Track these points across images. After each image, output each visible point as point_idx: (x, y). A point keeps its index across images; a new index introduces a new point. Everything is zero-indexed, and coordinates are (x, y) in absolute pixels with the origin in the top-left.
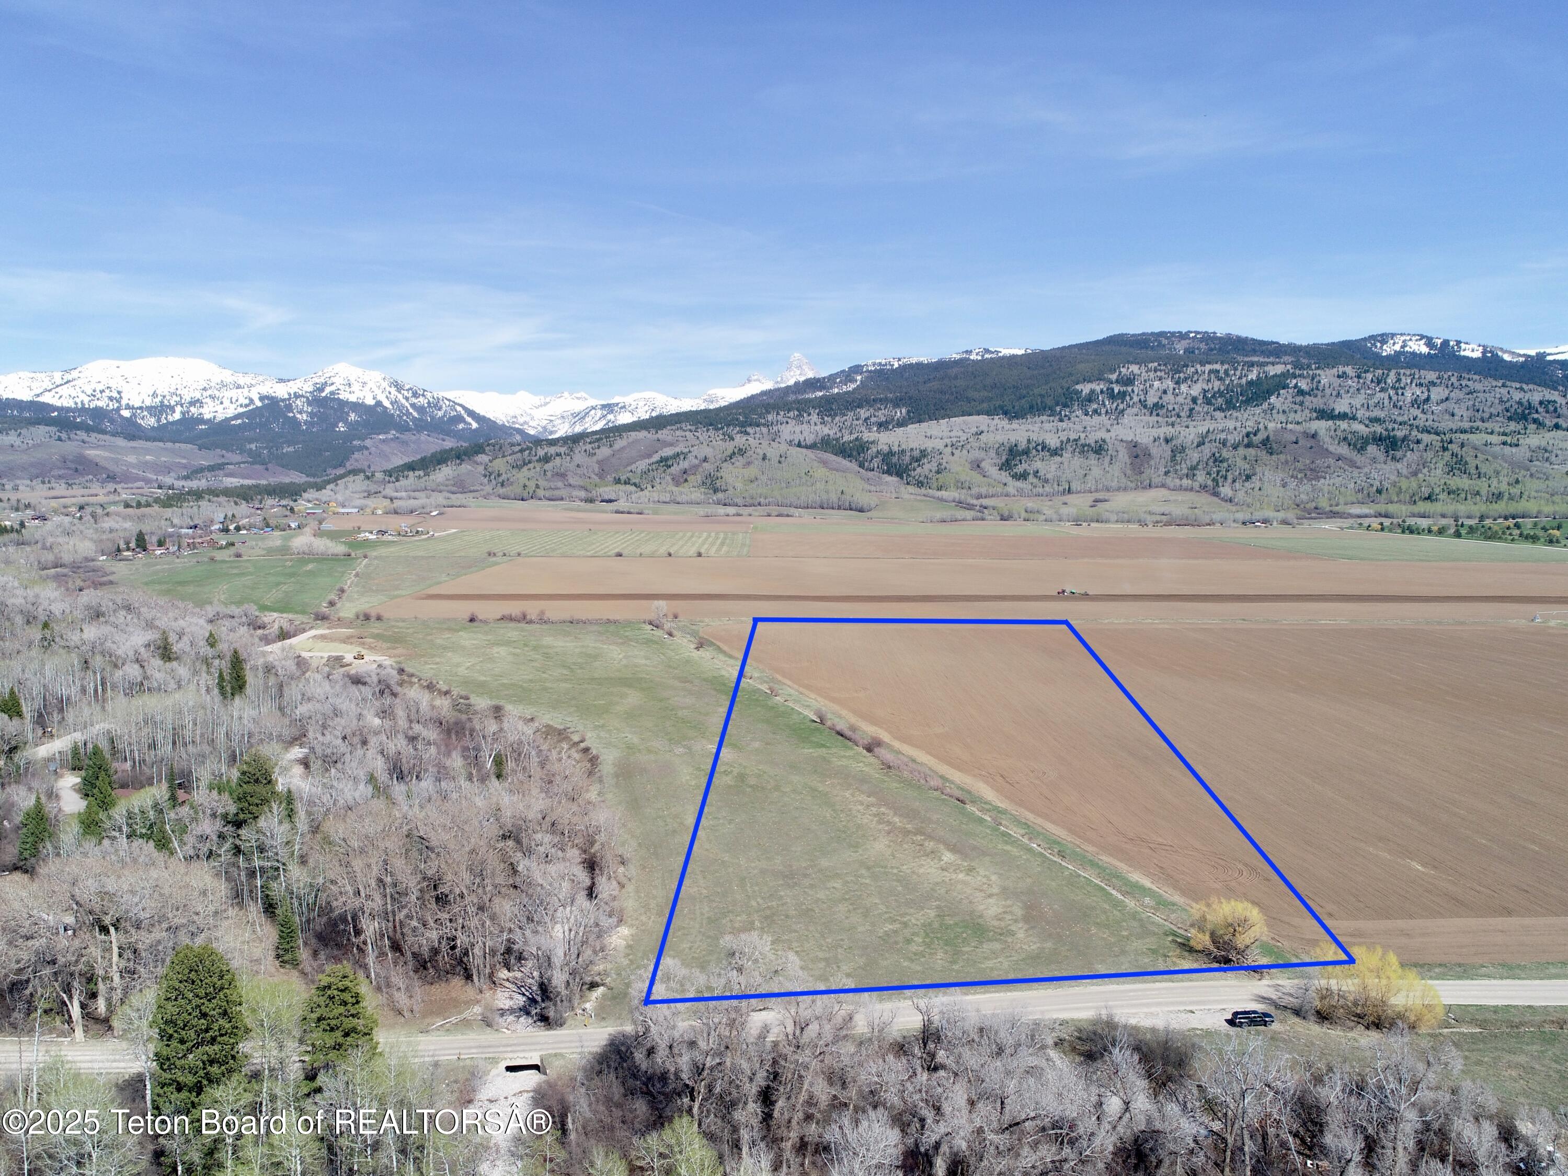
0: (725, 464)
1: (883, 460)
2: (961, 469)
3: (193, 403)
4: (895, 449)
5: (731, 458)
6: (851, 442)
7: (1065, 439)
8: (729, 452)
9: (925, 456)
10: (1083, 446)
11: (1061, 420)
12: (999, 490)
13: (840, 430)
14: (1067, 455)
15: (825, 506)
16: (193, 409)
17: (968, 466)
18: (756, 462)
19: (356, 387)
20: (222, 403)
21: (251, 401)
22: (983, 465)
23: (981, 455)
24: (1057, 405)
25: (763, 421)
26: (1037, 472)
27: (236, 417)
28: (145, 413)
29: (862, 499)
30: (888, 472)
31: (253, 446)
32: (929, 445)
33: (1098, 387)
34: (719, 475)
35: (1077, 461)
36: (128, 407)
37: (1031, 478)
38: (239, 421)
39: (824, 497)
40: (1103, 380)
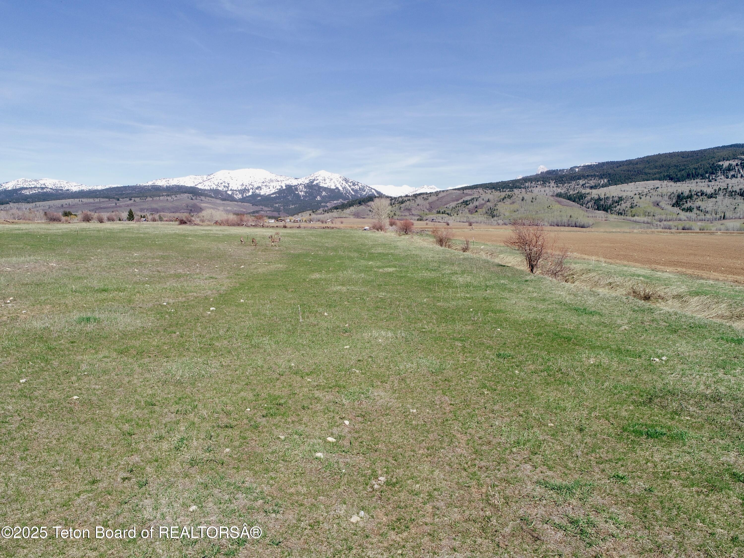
0: (500, 203)
1: (595, 203)
2: (647, 205)
3: (259, 188)
4: (602, 196)
5: (503, 200)
6: (574, 194)
7: (717, 189)
8: (503, 197)
9: (622, 200)
10: (731, 192)
11: (710, 181)
12: (675, 217)
13: (568, 190)
14: (720, 198)
15: (560, 224)
16: (257, 191)
17: (651, 205)
18: (518, 202)
19: (328, 181)
20: (269, 188)
21: (282, 187)
22: (660, 204)
23: (659, 199)
24: (707, 173)
25: (523, 186)
26: (700, 207)
27: (273, 194)
28: (238, 193)
29: (582, 220)
30: (598, 209)
31: (277, 205)
32: (624, 195)
33: (734, 163)
34: (496, 208)
35: (728, 201)
36: (231, 190)
37: (695, 211)
38: (274, 195)
39: (559, 219)
40: (738, 159)
